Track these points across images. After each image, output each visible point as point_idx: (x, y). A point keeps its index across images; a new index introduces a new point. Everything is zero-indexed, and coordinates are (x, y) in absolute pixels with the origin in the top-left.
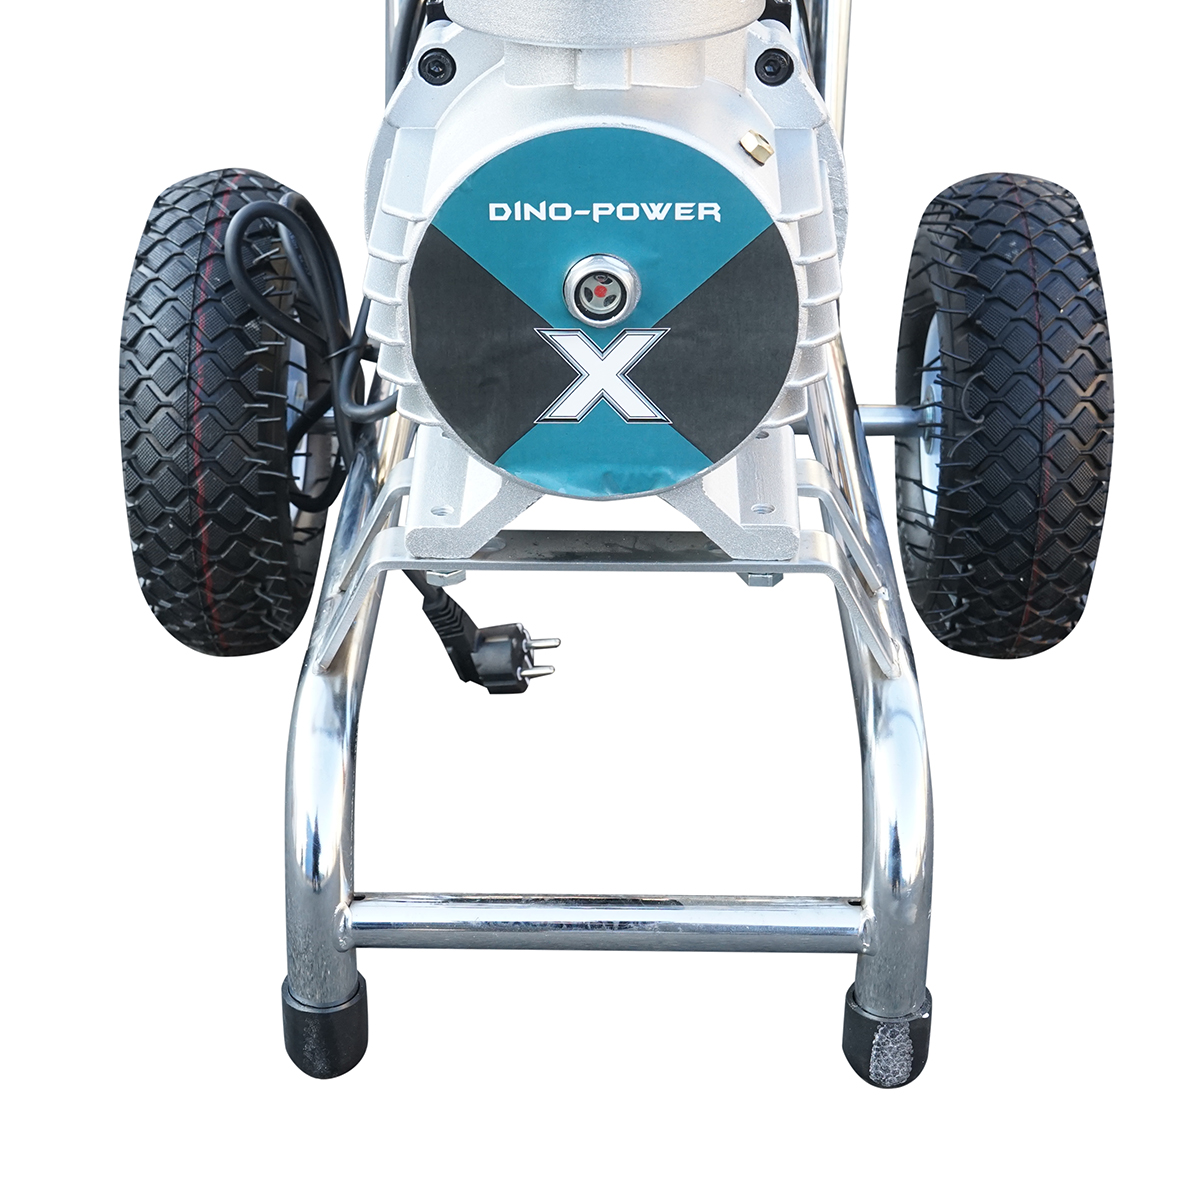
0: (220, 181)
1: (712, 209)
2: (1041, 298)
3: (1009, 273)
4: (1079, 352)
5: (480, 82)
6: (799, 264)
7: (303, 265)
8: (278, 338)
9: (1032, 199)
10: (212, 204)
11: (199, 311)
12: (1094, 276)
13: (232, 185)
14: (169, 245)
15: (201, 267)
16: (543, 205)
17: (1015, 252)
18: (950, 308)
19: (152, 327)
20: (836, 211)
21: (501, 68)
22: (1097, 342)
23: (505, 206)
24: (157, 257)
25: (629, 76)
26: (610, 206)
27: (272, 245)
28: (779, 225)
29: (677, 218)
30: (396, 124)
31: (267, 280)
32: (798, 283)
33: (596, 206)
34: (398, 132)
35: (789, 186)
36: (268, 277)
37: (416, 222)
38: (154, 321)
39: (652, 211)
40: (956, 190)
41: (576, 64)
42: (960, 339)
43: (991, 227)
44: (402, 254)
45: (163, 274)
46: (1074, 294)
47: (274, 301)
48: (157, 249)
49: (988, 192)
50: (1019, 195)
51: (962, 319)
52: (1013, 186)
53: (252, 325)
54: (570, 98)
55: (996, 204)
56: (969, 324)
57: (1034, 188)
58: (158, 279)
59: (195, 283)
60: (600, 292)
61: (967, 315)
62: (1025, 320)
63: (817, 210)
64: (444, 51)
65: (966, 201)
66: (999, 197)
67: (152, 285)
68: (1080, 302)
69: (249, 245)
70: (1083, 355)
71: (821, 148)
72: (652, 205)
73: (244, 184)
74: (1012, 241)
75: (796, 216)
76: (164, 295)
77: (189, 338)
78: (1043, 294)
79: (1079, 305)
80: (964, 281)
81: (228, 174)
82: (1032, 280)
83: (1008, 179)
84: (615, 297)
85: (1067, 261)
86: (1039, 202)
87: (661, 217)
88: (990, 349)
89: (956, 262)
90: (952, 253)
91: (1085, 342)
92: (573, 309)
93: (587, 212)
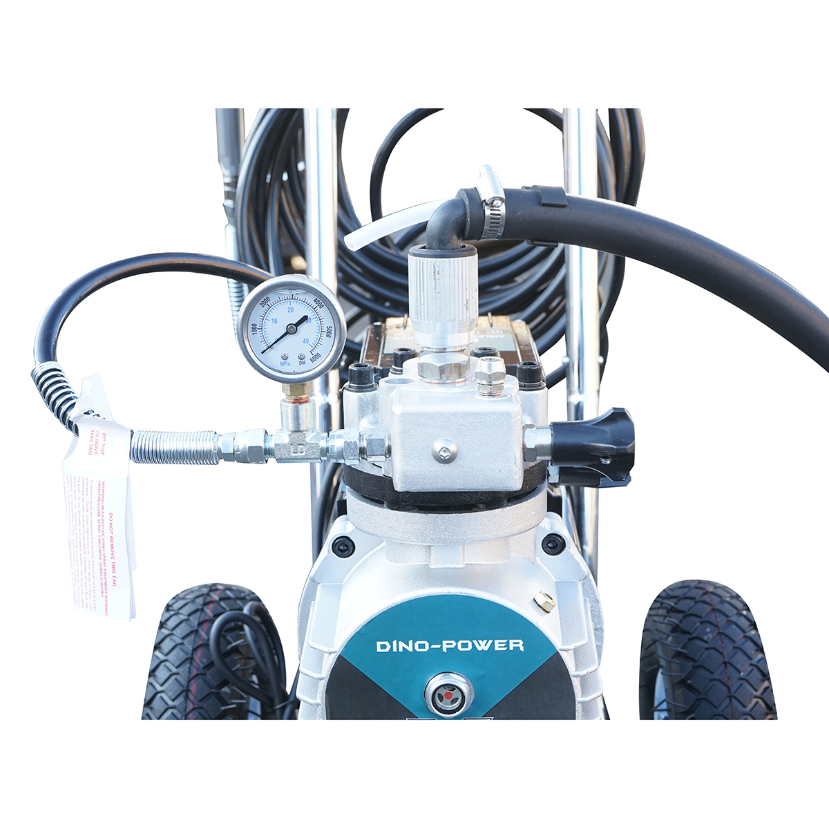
0: (208, 594)
1: (519, 643)
2: (728, 665)
3: (707, 649)
4: (755, 700)
5: (371, 556)
6: (575, 676)
7: (259, 650)
8: (242, 698)
9: (717, 600)
10: (202, 610)
11: (192, 682)
12: (760, 649)
13: (215, 597)
14: (174, 638)
15: (195, 653)
16: (411, 642)
17: (710, 635)
18: (671, 672)
19: (162, 692)
20: (596, 629)
21: (383, 548)
22: (766, 693)
23: (387, 643)
24: (167, 645)
25: (464, 559)
26: (453, 642)
27: (240, 637)
28: (561, 653)
29: (496, 649)
30: (318, 581)
31: (236, 660)
32: (575, 688)
33: (444, 643)
34: (319, 586)
35: (567, 624)
36: (237, 658)
37: (330, 653)
38: (163, 688)
39: (480, 645)
40: (669, 592)
41: (430, 552)
42: (679, 692)
43: (693, 618)
44: (321, 673)
45: (170, 657)
46: (749, 662)
47: (239, 673)
48: (167, 640)
49: (690, 594)
50: (709, 597)
51: (679, 679)
52: (705, 591)
53: (226, 689)
54: (427, 574)
55: (696, 603)
56: (683, 683)
57: (719, 591)
58: (166, 660)
59: (191, 663)
60: (449, 696)
61: (681, 676)
62: (719, 680)
63: (585, 641)
64: (348, 538)
65: (676, 600)
66: (697, 598)
67: (163, 664)
68: (754, 668)
69: (225, 636)
70: (757, 702)
71: (584, 591)
72: (480, 641)
73: (222, 596)
74: (707, 628)
75: (572, 647)
76: (170, 671)
77: (186, 700)
78: (729, 663)
79: (752, 670)
80: (679, 654)
81: (213, 588)
82: (721, 654)
83: (701, 585)
84: (457, 699)
85: (743, 640)
86: (723, 601)
87: (486, 648)
88: (698, 700)
89: (672, 642)
90: (669, 636)
91: (758, 693)
92: (431, 707)
93: (439, 646)
